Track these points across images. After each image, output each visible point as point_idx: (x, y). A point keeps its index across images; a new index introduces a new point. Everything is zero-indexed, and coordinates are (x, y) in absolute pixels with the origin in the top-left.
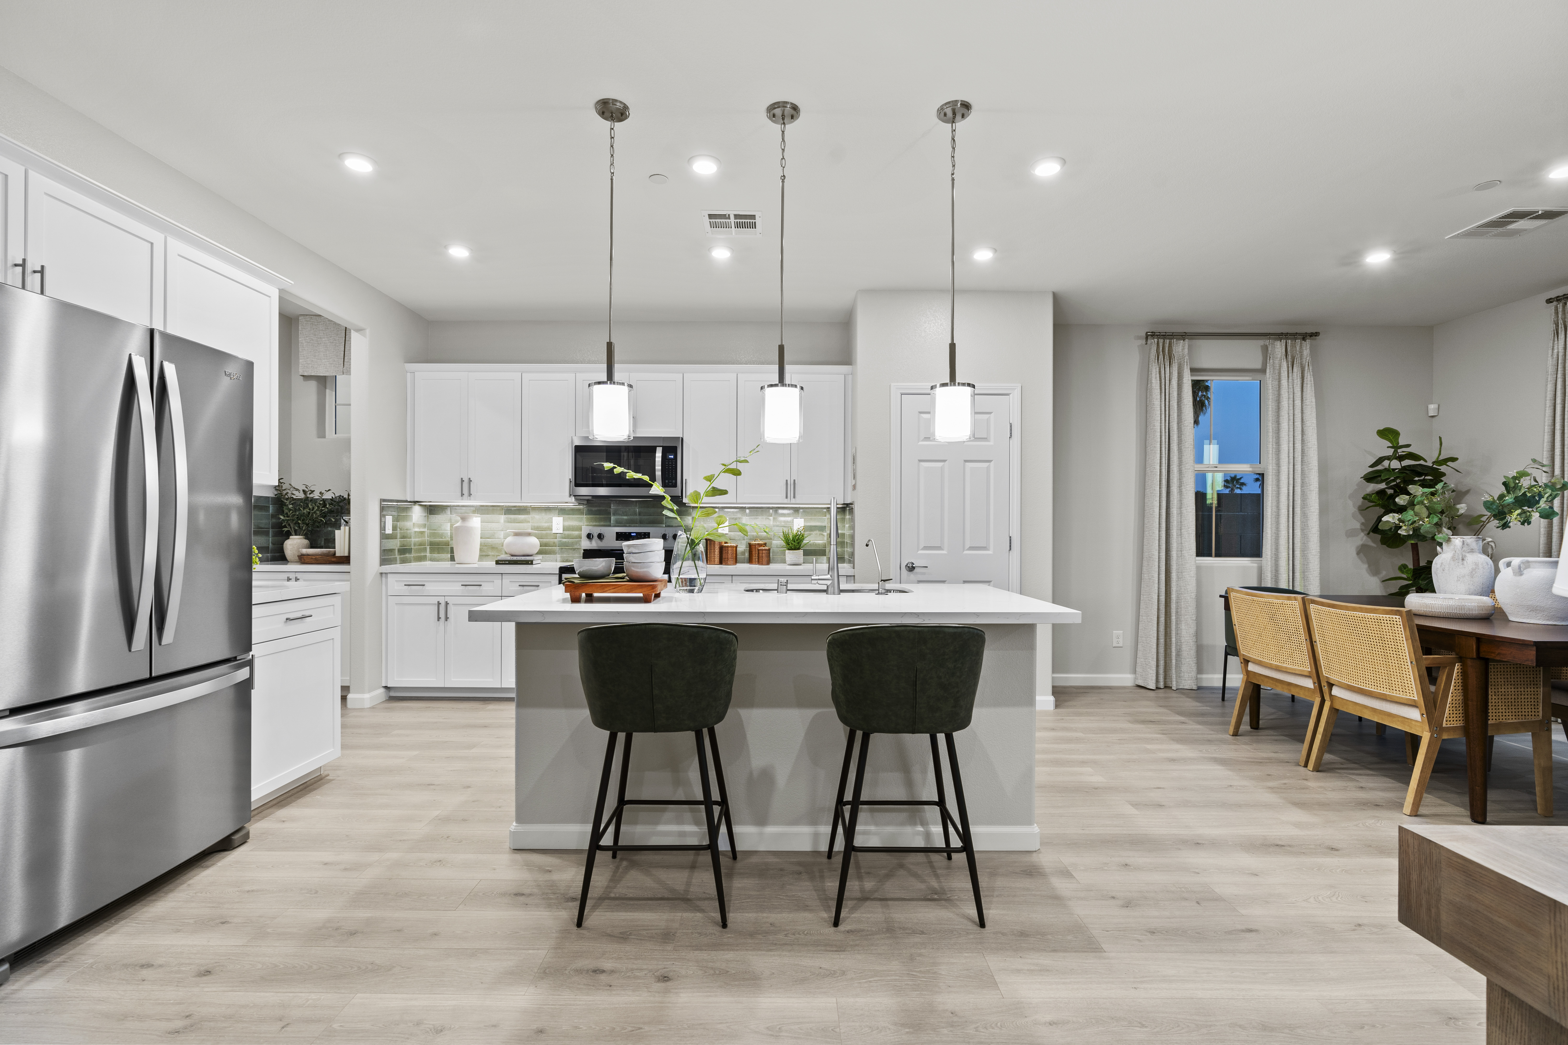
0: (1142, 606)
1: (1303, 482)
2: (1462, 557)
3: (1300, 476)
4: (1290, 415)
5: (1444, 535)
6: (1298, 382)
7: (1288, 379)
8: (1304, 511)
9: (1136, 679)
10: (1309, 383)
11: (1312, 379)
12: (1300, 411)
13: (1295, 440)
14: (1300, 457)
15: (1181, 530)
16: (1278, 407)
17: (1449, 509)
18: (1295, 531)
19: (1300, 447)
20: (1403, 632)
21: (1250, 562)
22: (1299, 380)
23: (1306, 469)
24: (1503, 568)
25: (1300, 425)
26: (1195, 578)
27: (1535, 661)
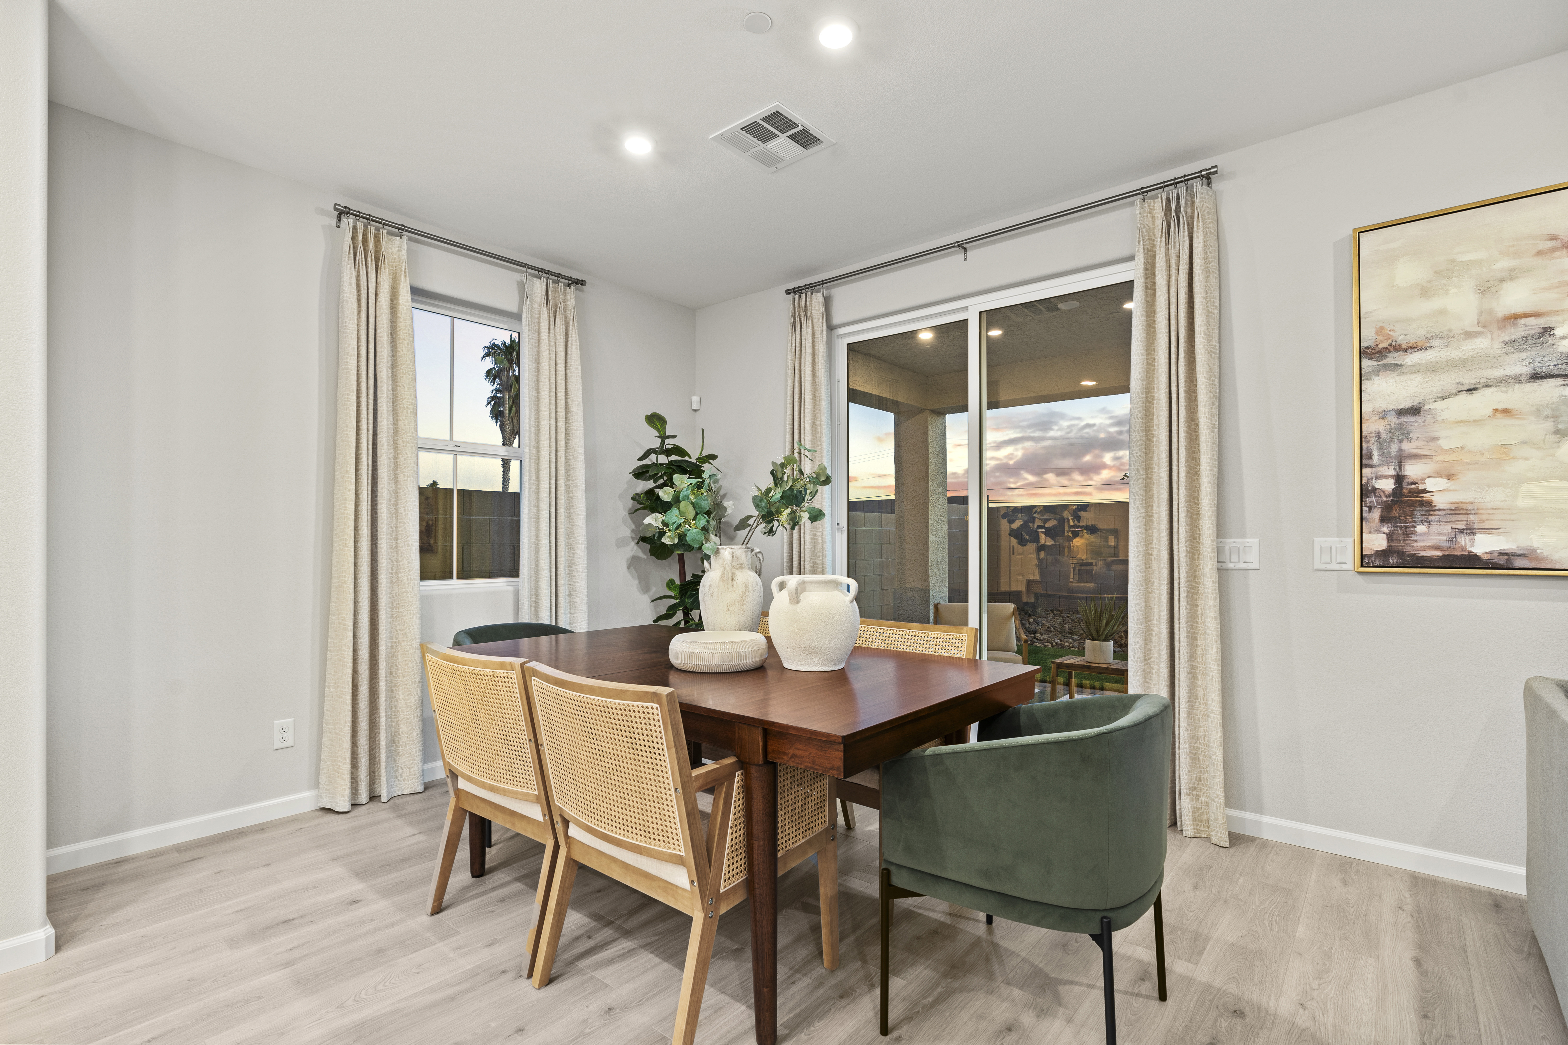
0: (330, 669)
1: (568, 475)
2: (732, 576)
3: (563, 465)
4: (551, 381)
5: (712, 544)
6: (560, 339)
7: (549, 333)
8: (570, 513)
9: (319, 797)
10: (574, 344)
11: (578, 339)
12: (563, 378)
13: (558, 417)
14: (564, 440)
15: (396, 539)
16: (538, 369)
17: (716, 507)
18: (559, 541)
19: (564, 427)
20: (663, 733)
21: (505, 584)
22: (562, 336)
23: (571, 457)
24: (776, 591)
25: (564, 398)
26: (418, 616)
27: (842, 770)
